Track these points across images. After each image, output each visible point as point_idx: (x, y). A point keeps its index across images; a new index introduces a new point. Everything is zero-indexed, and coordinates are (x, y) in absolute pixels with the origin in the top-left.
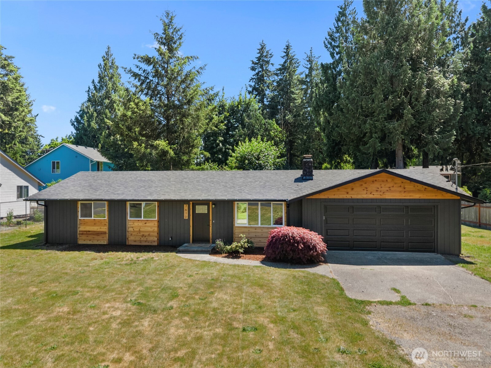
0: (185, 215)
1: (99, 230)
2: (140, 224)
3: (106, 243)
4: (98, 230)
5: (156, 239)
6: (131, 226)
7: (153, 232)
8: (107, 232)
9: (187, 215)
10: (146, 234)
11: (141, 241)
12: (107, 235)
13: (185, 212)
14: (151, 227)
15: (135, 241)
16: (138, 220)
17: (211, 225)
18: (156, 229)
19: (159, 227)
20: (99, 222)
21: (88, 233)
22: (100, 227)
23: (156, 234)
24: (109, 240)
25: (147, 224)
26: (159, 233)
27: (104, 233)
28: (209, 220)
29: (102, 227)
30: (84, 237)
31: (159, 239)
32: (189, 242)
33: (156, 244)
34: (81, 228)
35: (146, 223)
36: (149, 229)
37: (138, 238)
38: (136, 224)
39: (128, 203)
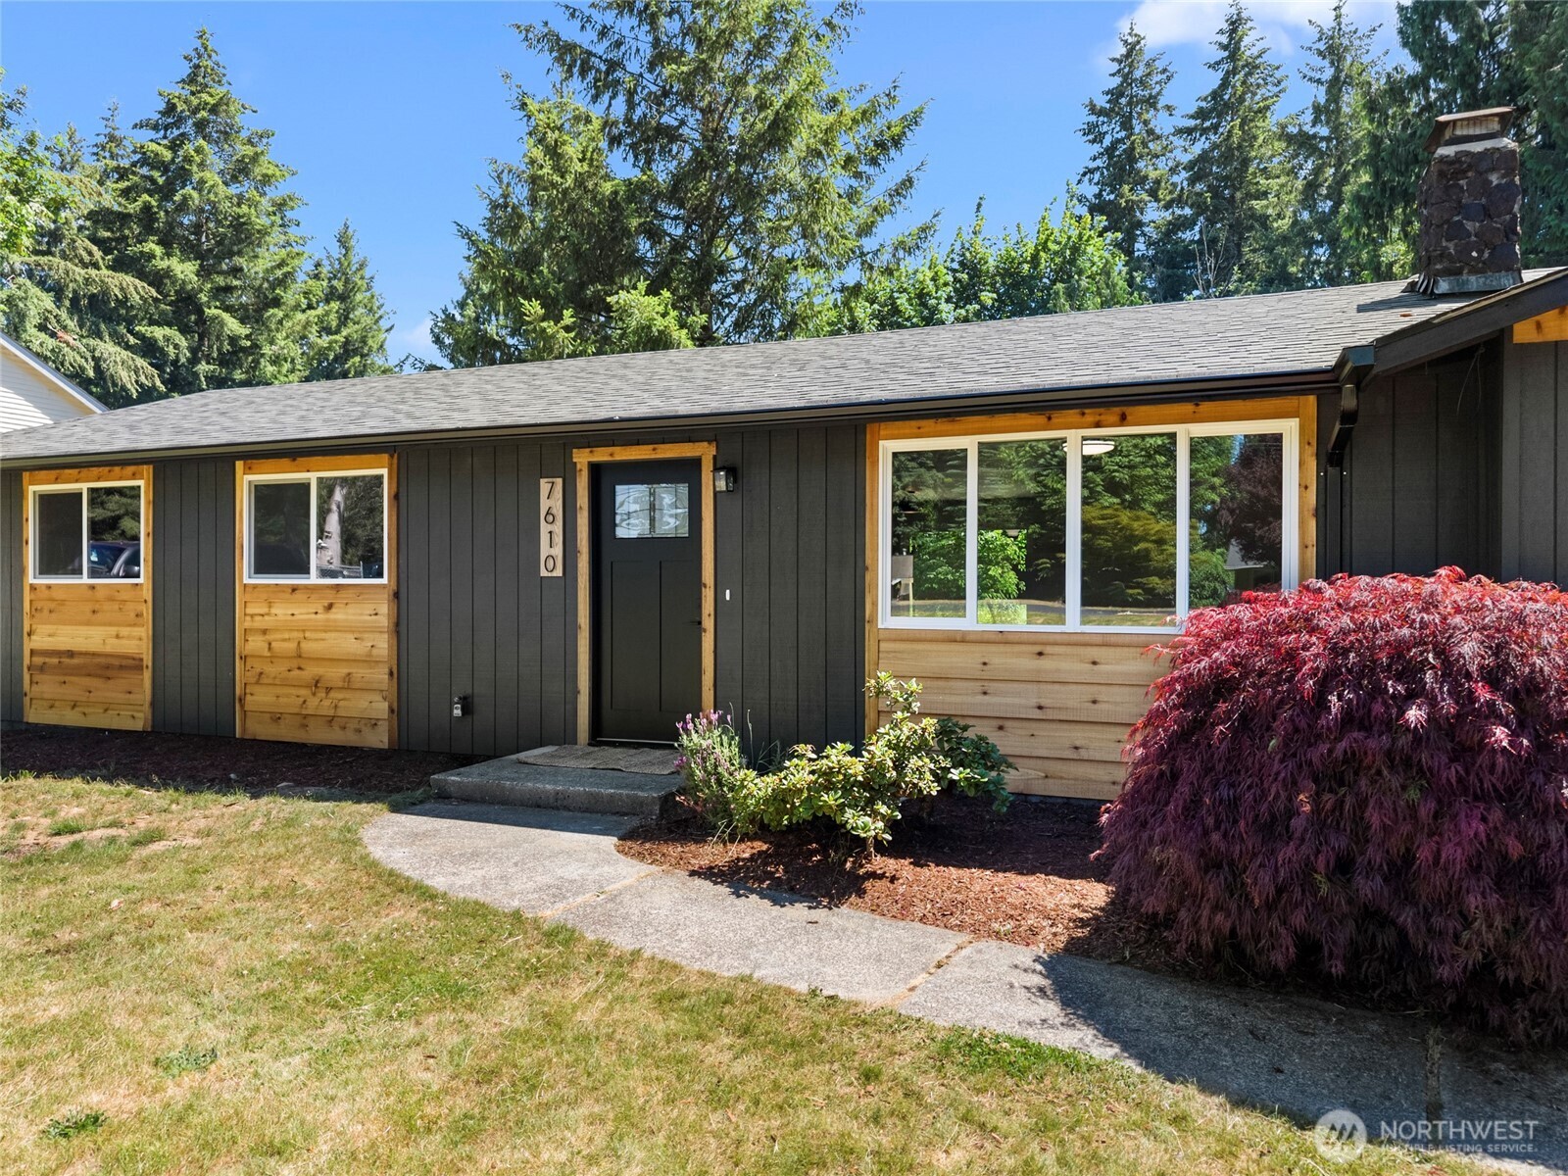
0: (545, 550)
1: (113, 646)
2: (304, 612)
3: (138, 726)
4: (108, 649)
5: (381, 708)
6: (259, 623)
7: (369, 661)
8: (148, 660)
9: (558, 551)
10: (334, 674)
11: (304, 720)
12: (147, 675)
13: (544, 528)
14: (358, 632)
15: (277, 718)
16: (294, 589)
17: (708, 623)
18: (383, 646)
19: (400, 628)
20: (111, 599)
21: (65, 663)
22: (113, 630)
23: (380, 676)
24: (153, 704)
25: (338, 615)
26: (400, 673)
27: (133, 665)
28: (699, 584)
29: (125, 631)
30: (49, 686)
31: (401, 710)
32: (565, 736)
33: (380, 739)
34: (41, 636)
35: (330, 607)
36: (348, 645)
37: (289, 700)
38: (281, 611)
39: (247, 480)
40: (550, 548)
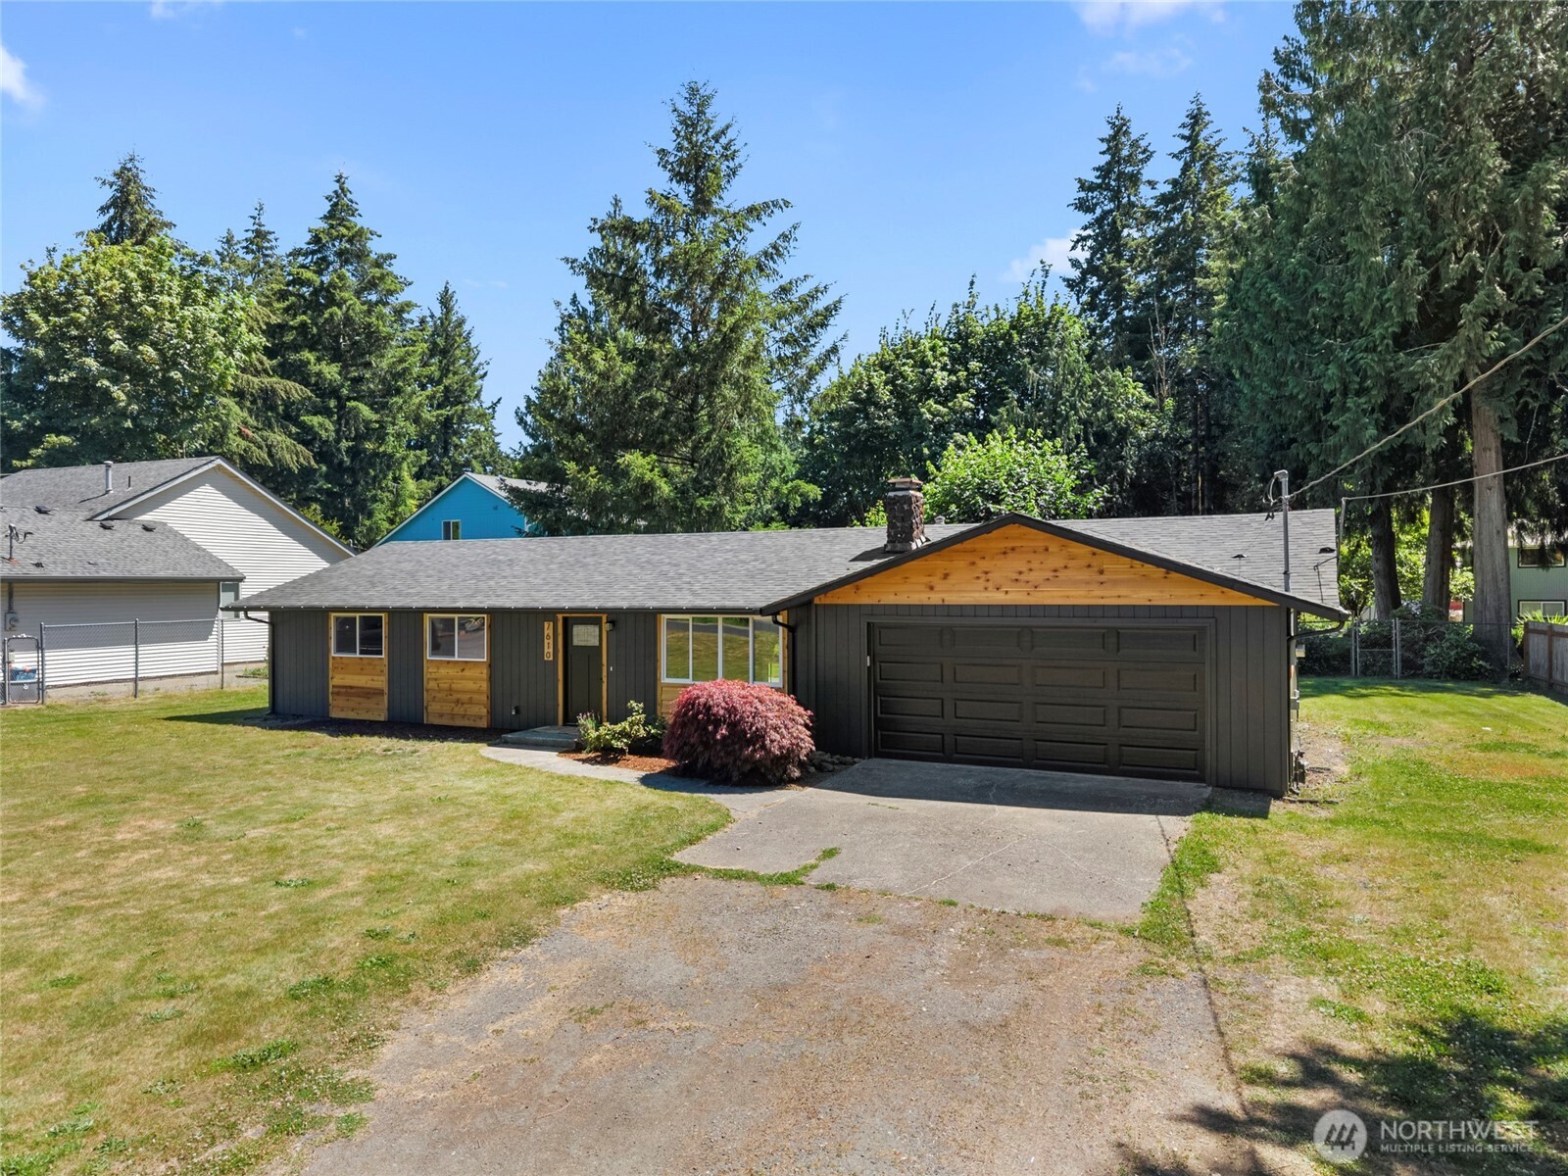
0: (546, 651)
1: (370, 684)
2: (452, 672)
3: (382, 719)
4: (368, 685)
5: (484, 711)
6: (434, 676)
7: (479, 692)
8: (386, 690)
9: (551, 650)
10: (465, 697)
11: (453, 716)
12: (386, 697)
13: (546, 641)
14: (475, 680)
15: (441, 715)
16: (448, 662)
17: (605, 679)
18: (485, 686)
19: (491, 679)
20: (370, 664)
21: (348, 691)
22: (370, 677)
23: (484, 698)
24: (389, 709)
25: (467, 673)
26: (492, 697)
27: (379, 692)
28: (602, 665)
29: (376, 678)
30: (341, 701)
31: (492, 713)
32: (554, 723)
33: (483, 724)
34: (337, 679)
35: (463, 670)
36: (470, 685)
37: (447, 708)
38: (443, 671)
39: (427, 617)
40: (548, 649)
